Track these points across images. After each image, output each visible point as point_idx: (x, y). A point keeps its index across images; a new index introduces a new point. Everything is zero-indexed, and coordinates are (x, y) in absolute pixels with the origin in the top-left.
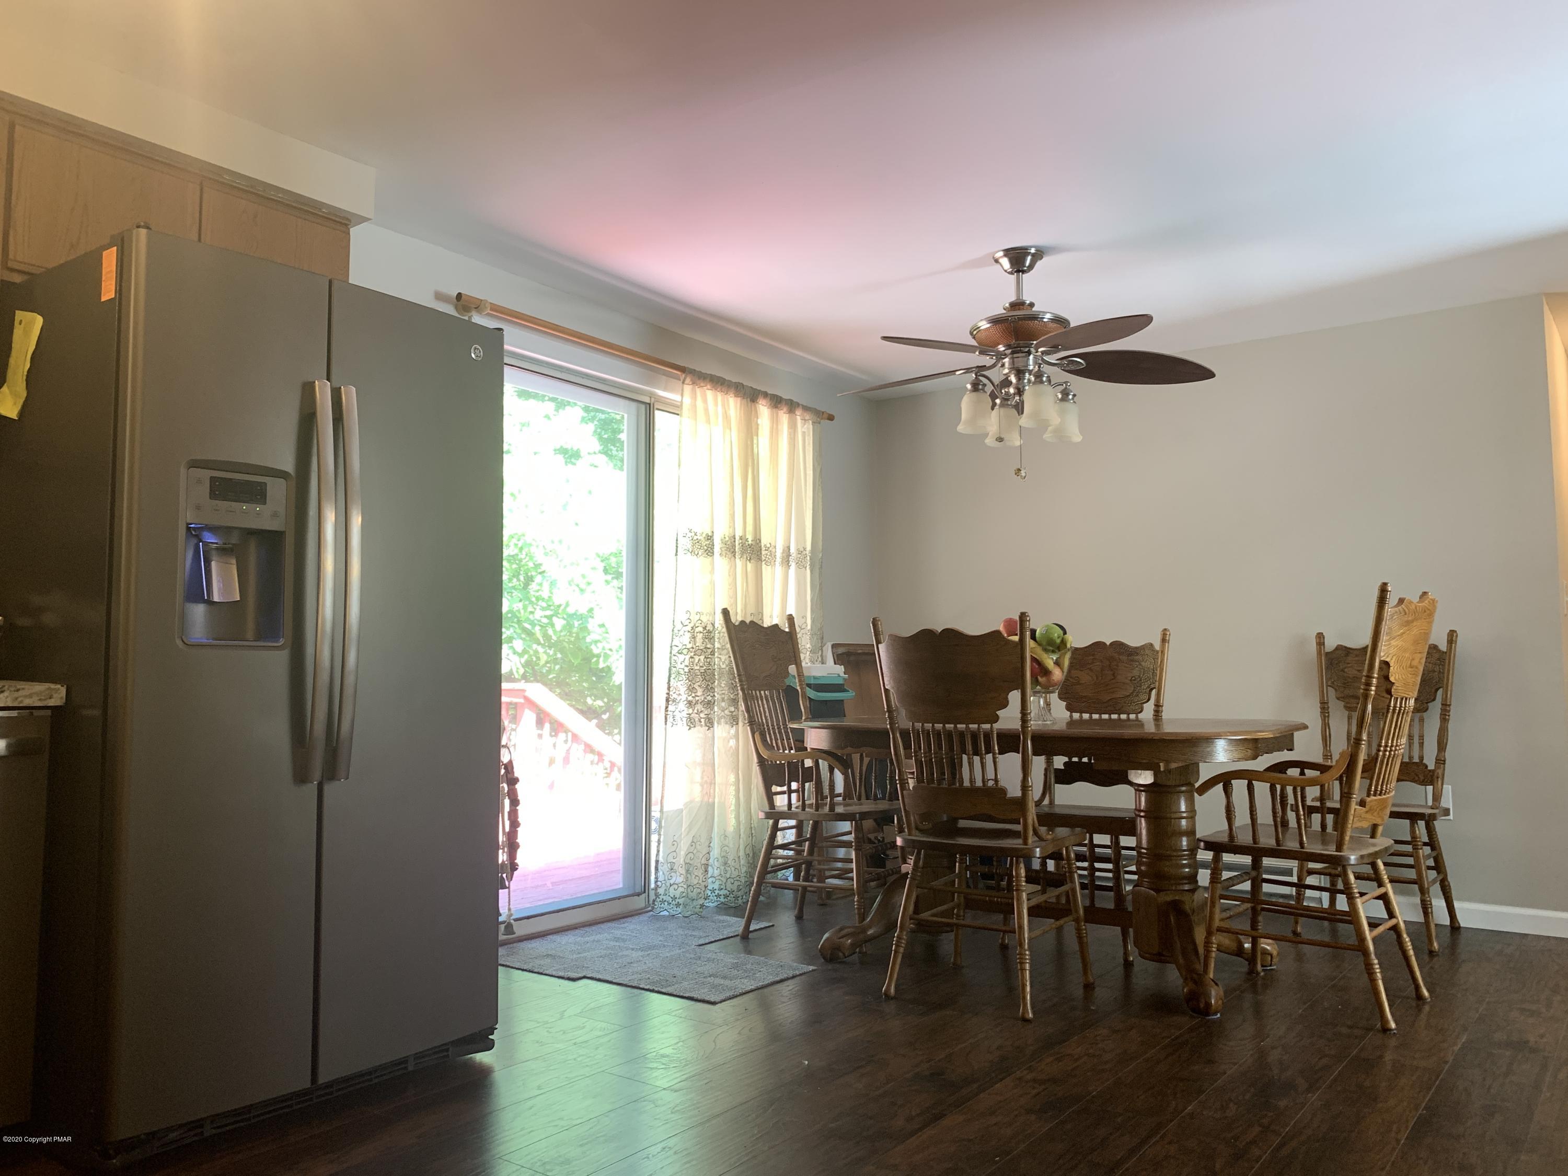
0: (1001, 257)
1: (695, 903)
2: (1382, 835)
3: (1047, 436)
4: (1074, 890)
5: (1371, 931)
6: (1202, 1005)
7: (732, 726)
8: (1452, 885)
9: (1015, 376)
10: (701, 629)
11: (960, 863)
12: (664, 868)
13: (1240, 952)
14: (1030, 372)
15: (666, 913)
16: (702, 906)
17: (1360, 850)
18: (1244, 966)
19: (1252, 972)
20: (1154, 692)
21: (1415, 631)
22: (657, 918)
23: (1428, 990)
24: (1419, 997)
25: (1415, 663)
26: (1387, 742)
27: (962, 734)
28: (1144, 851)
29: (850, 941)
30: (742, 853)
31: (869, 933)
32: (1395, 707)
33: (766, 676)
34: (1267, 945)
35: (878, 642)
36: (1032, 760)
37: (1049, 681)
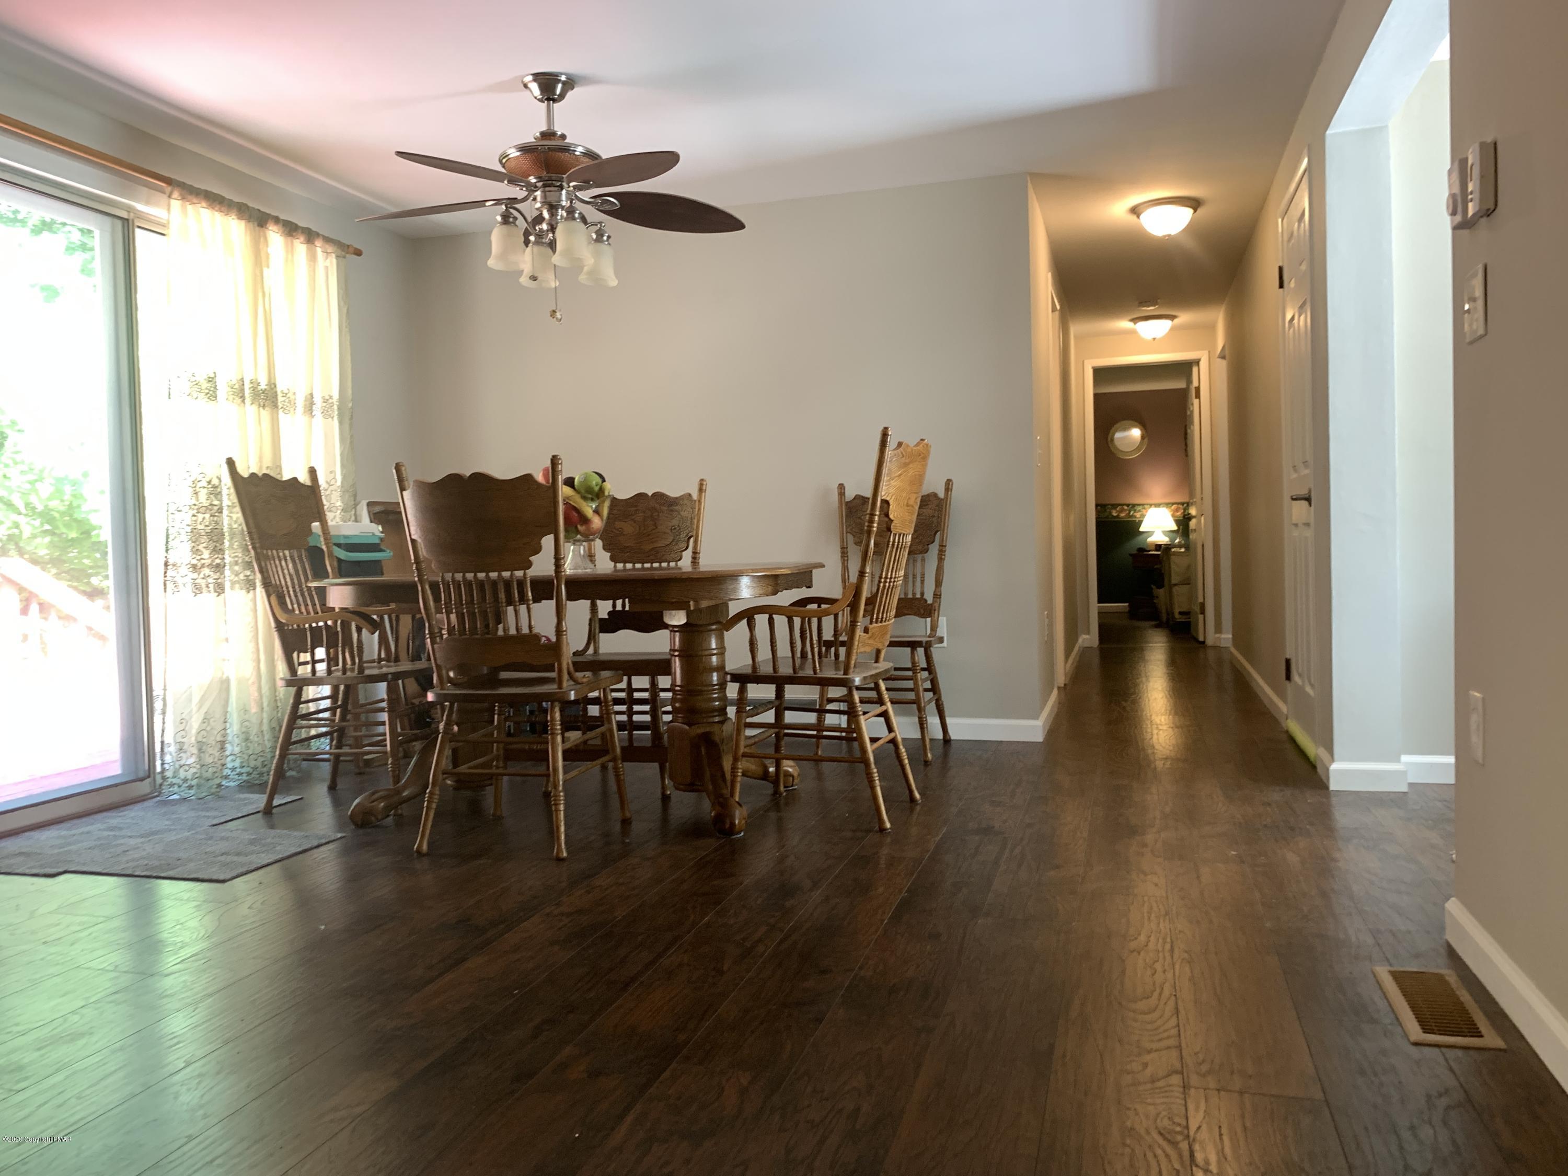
0: (530, 82)
1: (211, 783)
2: (884, 660)
3: (583, 278)
4: (611, 730)
5: (871, 745)
6: (727, 826)
7: (249, 592)
8: (944, 703)
9: (548, 211)
10: (204, 483)
11: (499, 715)
12: (172, 749)
13: (765, 776)
14: (563, 208)
15: (176, 797)
16: (219, 785)
17: (863, 672)
18: (768, 788)
19: (776, 792)
20: (692, 540)
21: (911, 473)
22: (165, 803)
23: (920, 794)
24: (912, 799)
25: (911, 502)
26: (887, 574)
27: (494, 583)
28: (678, 688)
29: (382, 804)
30: (265, 727)
31: (404, 794)
32: (894, 542)
33: (284, 534)
34: (789, 766)
35: (403, 489)
36: (566, 605)
37: (588, 529)
